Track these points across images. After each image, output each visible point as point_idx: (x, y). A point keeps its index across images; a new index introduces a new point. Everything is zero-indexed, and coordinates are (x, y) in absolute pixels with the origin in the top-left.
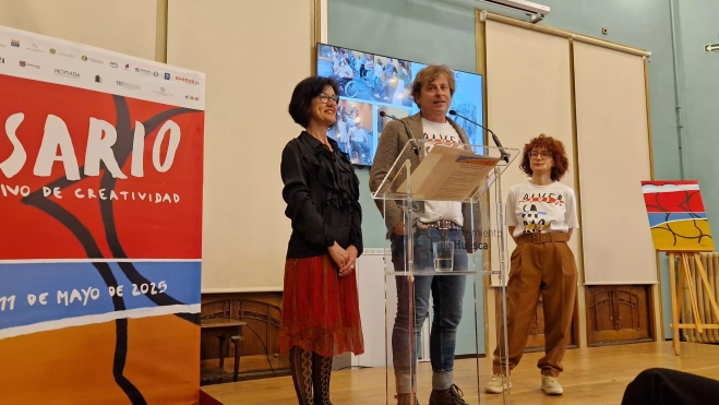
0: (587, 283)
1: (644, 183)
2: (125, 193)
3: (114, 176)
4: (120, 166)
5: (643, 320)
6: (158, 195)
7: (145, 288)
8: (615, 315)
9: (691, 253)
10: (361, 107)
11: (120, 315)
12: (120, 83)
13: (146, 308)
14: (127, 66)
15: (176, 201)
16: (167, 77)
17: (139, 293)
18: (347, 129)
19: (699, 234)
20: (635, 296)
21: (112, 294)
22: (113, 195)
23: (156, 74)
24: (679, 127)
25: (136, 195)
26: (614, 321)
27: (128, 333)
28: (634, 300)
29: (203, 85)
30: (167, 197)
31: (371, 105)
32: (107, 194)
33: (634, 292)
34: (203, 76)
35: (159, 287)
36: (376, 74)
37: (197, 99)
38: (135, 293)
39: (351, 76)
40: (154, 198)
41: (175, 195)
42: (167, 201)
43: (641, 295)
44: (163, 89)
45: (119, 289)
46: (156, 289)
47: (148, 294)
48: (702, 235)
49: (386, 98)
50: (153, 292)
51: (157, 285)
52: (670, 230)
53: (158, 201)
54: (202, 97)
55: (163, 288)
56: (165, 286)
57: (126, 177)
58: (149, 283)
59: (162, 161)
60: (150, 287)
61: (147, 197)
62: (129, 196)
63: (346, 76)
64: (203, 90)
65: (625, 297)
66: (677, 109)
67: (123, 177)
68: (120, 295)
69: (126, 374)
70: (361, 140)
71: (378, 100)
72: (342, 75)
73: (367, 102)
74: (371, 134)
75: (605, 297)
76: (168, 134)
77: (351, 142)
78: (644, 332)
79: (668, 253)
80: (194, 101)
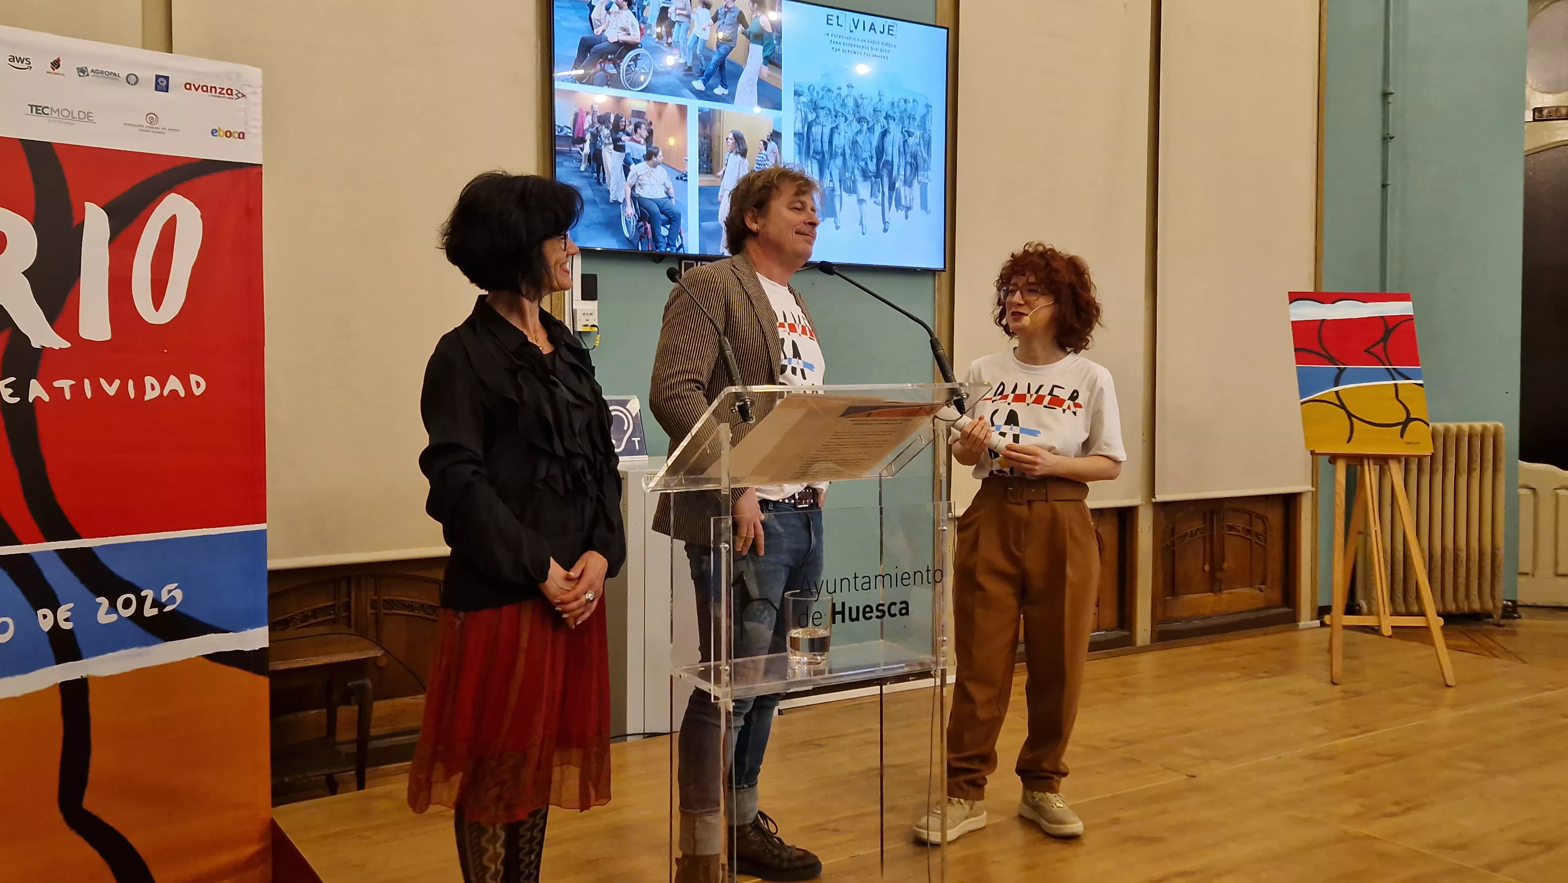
0: (1159, 498)
1: (1295, 297)
2: (65, 384)
3: (35, 344)
4: (51, 318)
5: (1275, 567)
6: (149, 380)
7: (127, 604)
8: (1215, 560)
9: (1382, 461)
10: (660, 115)
11: (70, 671)
12: (38, 109)
13: (134, 650)
14: (56, 64)
15: (197, 392)
16: (162, 84)
17: (113, 618)
18: (626, 170)
19: (1403, 417)
20: (1262, 518)
21: (46, 625)
22: (36, 390)
23: (133, 80)
24: (1386, 139)
25: (96, 387)
26: (1212, 572)
27: (93, 711)
28: (1259, 527)
29: (255, 99)
30: (174, 383)
31: (682, 109)
32: (21, 389)
33: (1260, 509)
34: (254, 75)
35: (164, 597)
36: (697, 31)
37: (242, 136)
38: (104, 617)
39: (635, 36)
40: (140, 389)
41: (194, 378)
42: (174, 392)
43: (1275, 517)
44: (152, 118)
45: (63, 612)
46: (156, 603)
47: (138, 617)
48: (1409, 420)
49: (719, 91)
50: (149, 612)
51: (158, 592)
52: (1342, 406)
53: (150, 395)
54: (255, 130)
55: (172, 600)
56: (179, 595)
57: (66, 345)
58: (137, 591)
59: (158, 299)
60: (141, 601)
61: (123, 388)
62: (77, 390)
63: (623, 37)
64: (257, 112)
65: (1240, 523)
66: (1385, 95)
67: (59, 343)
68: (67, 626)
69: (91, 802)
70: (660, 194)
71: (700, 95)
72: (613, 35)
73: (673, 101)
74: (683, 178)
75: (1197, 524)
76: (169, 230)
77: (635, 199)
78: (1276, 595)
79: (1333, 458)
80: (235, 141)
